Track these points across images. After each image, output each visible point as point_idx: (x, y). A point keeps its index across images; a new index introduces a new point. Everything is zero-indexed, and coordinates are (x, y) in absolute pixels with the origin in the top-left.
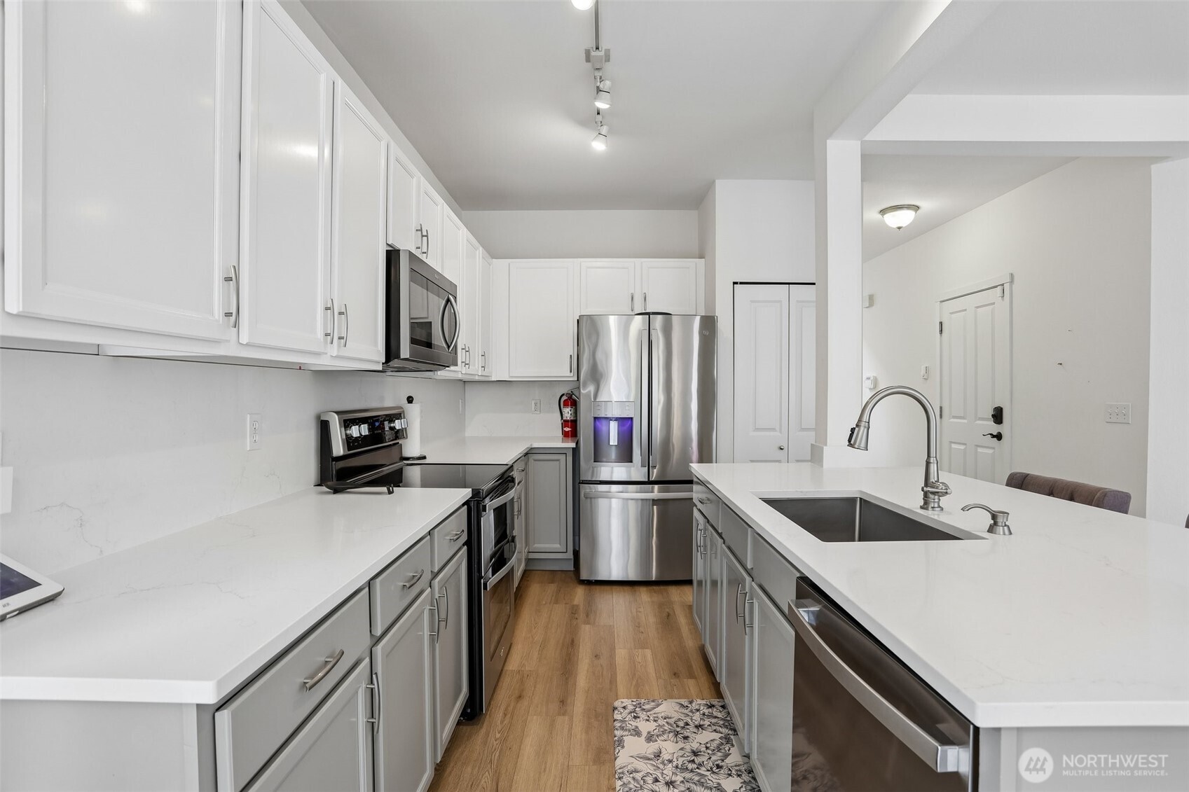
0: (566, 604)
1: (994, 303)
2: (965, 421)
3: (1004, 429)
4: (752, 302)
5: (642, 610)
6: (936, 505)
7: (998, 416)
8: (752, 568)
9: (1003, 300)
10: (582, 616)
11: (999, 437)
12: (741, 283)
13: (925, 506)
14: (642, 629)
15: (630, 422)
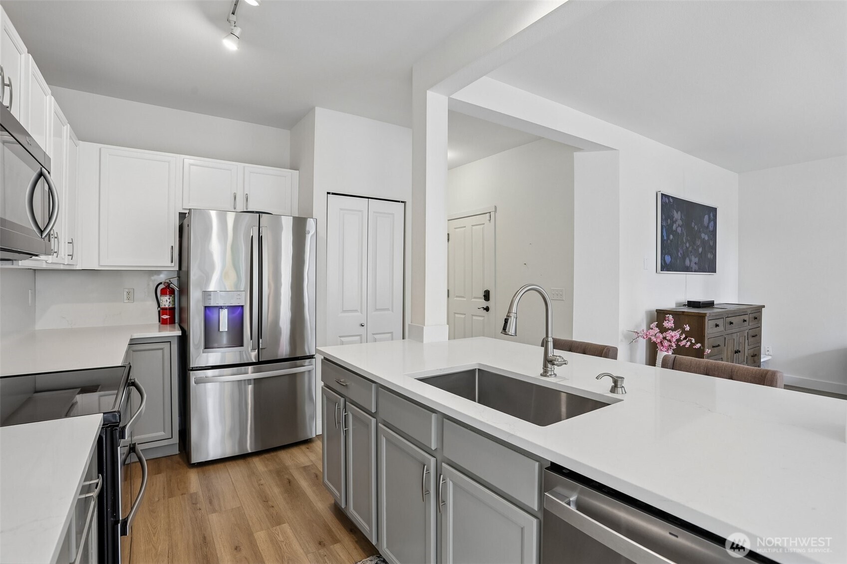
0: (182, 494)
1: (484, 224)
2: (465, 299)
3: (490, 304)
4: (341, 209)
5: (262, 482)
6: (553, 374)
7: (487, 296)
8: (436, 449)
9: (490, 222)
10: (203, 504)
11: (487, 309)
12: (333, 194)
13: (545, 373)
14: (270, 503)
15: (240, 309)
